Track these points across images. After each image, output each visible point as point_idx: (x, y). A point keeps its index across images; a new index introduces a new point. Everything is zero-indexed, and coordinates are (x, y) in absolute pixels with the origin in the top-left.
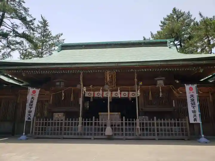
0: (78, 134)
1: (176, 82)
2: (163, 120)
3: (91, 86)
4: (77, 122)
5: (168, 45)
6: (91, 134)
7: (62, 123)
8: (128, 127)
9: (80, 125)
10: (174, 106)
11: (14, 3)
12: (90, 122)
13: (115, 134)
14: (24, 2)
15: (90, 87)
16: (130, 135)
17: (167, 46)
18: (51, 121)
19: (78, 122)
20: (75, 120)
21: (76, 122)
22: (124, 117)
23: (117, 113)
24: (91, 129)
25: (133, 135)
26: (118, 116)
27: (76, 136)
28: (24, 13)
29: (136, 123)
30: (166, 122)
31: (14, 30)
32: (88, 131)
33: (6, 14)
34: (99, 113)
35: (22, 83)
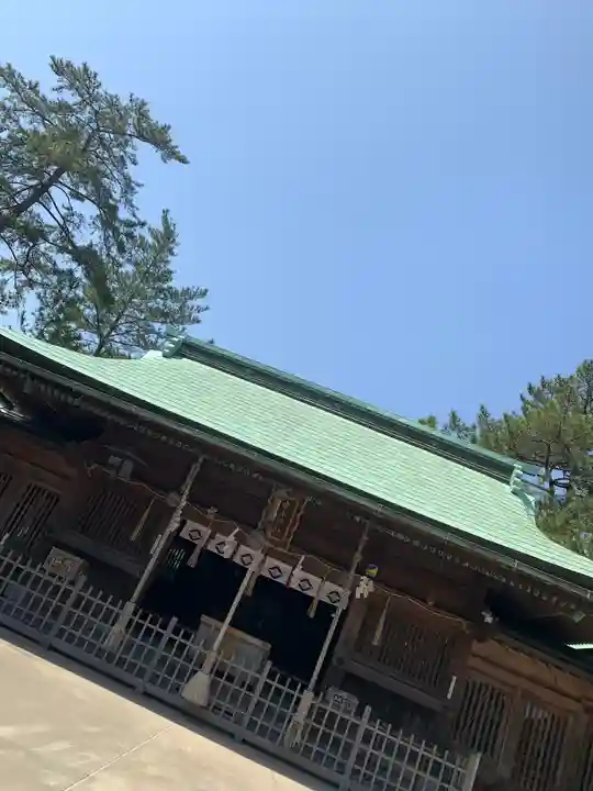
0: (100, 653)
2: (404, 735)
3: (212, 511)
4: (116, 610)
5: (511, 483)
6: (141, 674)
7: (67, 593)
8: (268, 703)
9: (119, 627)
10: (449, 696)
11: (106, 155)
12: (157, 628)
13: (217, 708)
14: (135, 163)
15: (209, 511)
16: (263, 731)
17: (508, 483)
18: (35, 572)
19: (120, 612)
20: (114, 603)
21: (112, 611)
22: (269, 664)
24: (151, 654)
25: (274, 736)
27: (92, 659)
28: (117, 196)
29: (299, 700)
30: (398, 741)
31: (63, 228)
32: (137, 655)
33: (65, 174)
34: (204, 618)
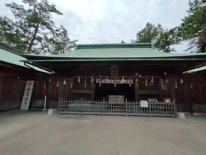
1: (164, 74)
5: (152, 47)
22: (126, 100)
23: (121, 96)
26: (123, 99)
33: (39, 25)
34: (109, 96)
35: (51, 72)
